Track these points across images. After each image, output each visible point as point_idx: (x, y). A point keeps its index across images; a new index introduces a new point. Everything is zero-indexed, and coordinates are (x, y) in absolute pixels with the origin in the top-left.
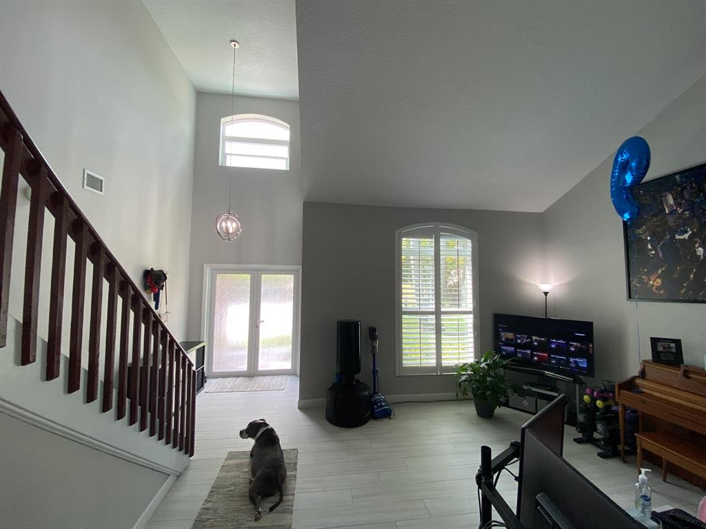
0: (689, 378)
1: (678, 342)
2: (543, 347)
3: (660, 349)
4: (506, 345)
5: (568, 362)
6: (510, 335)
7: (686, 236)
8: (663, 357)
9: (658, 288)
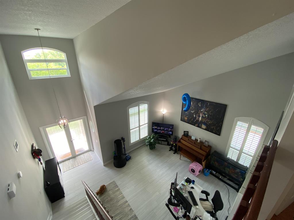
0: (189, 140)
1: (188, 132)
2: (163, 130)
3: (185, 133)
4: (155, 129)
5: (168, 133)
6: (156, 127)
7: (193, 112)
8: (185, 135)
9: (186, 120)
